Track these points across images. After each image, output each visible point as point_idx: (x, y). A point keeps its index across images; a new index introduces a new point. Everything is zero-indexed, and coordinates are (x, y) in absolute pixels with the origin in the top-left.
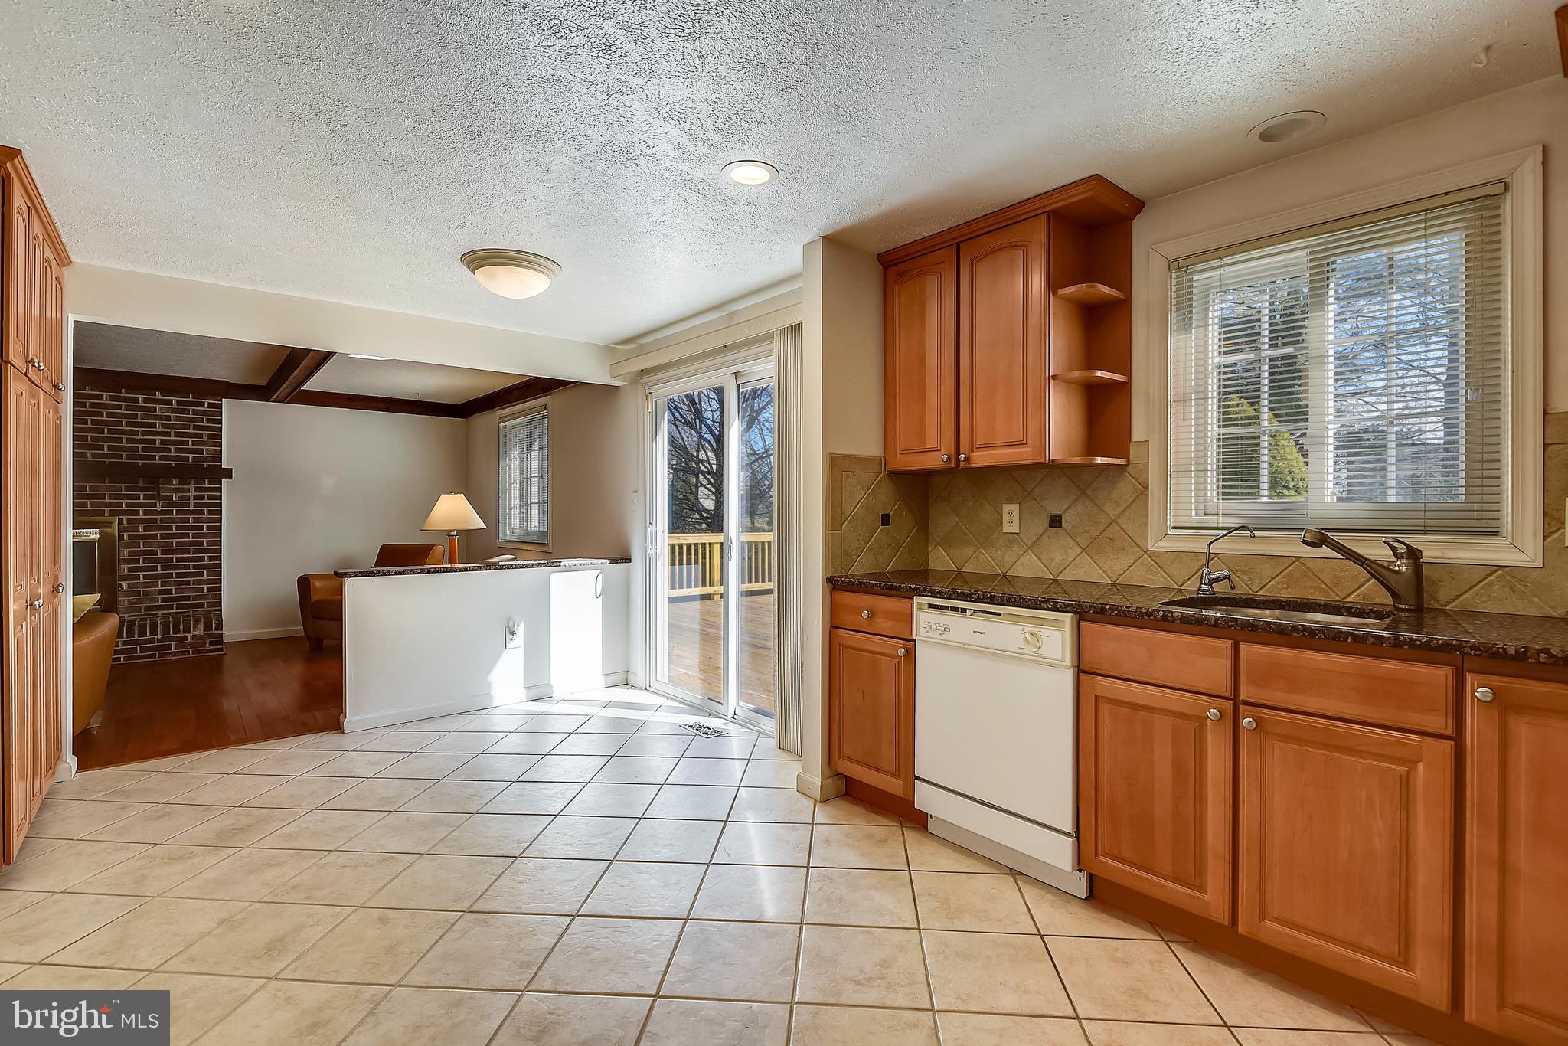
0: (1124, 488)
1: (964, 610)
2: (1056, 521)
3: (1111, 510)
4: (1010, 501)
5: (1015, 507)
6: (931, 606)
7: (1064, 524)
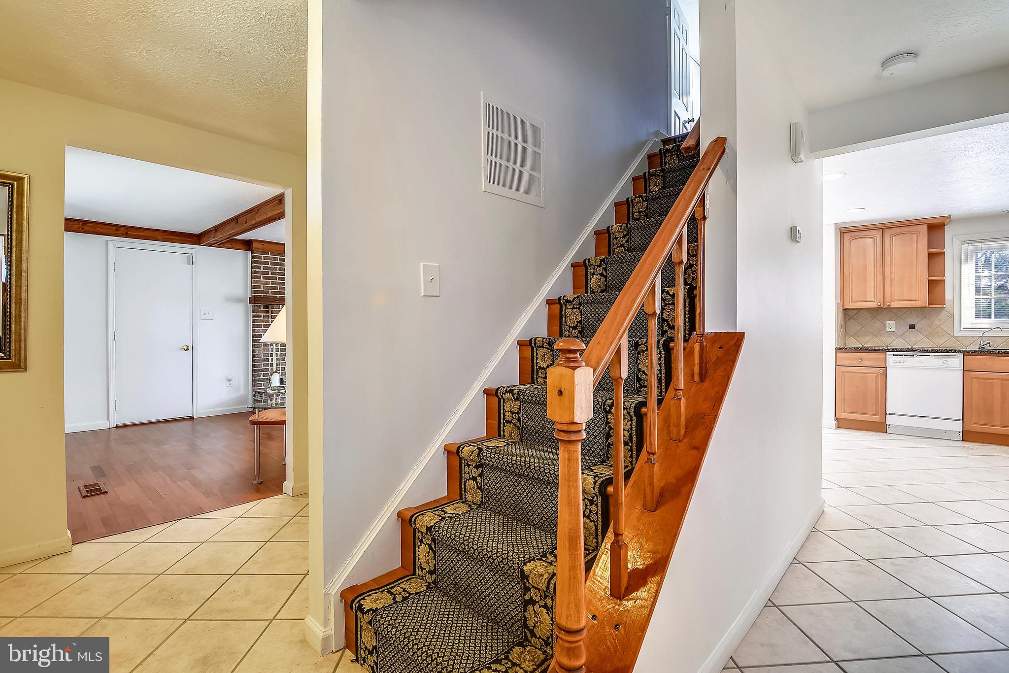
0: (943, 315)
1: (913, 355)
2: (912, 327)
3: (937, 322)
4: (890, 319)
5: (893, 322)
6: (893, 355)
7: (916, 328)
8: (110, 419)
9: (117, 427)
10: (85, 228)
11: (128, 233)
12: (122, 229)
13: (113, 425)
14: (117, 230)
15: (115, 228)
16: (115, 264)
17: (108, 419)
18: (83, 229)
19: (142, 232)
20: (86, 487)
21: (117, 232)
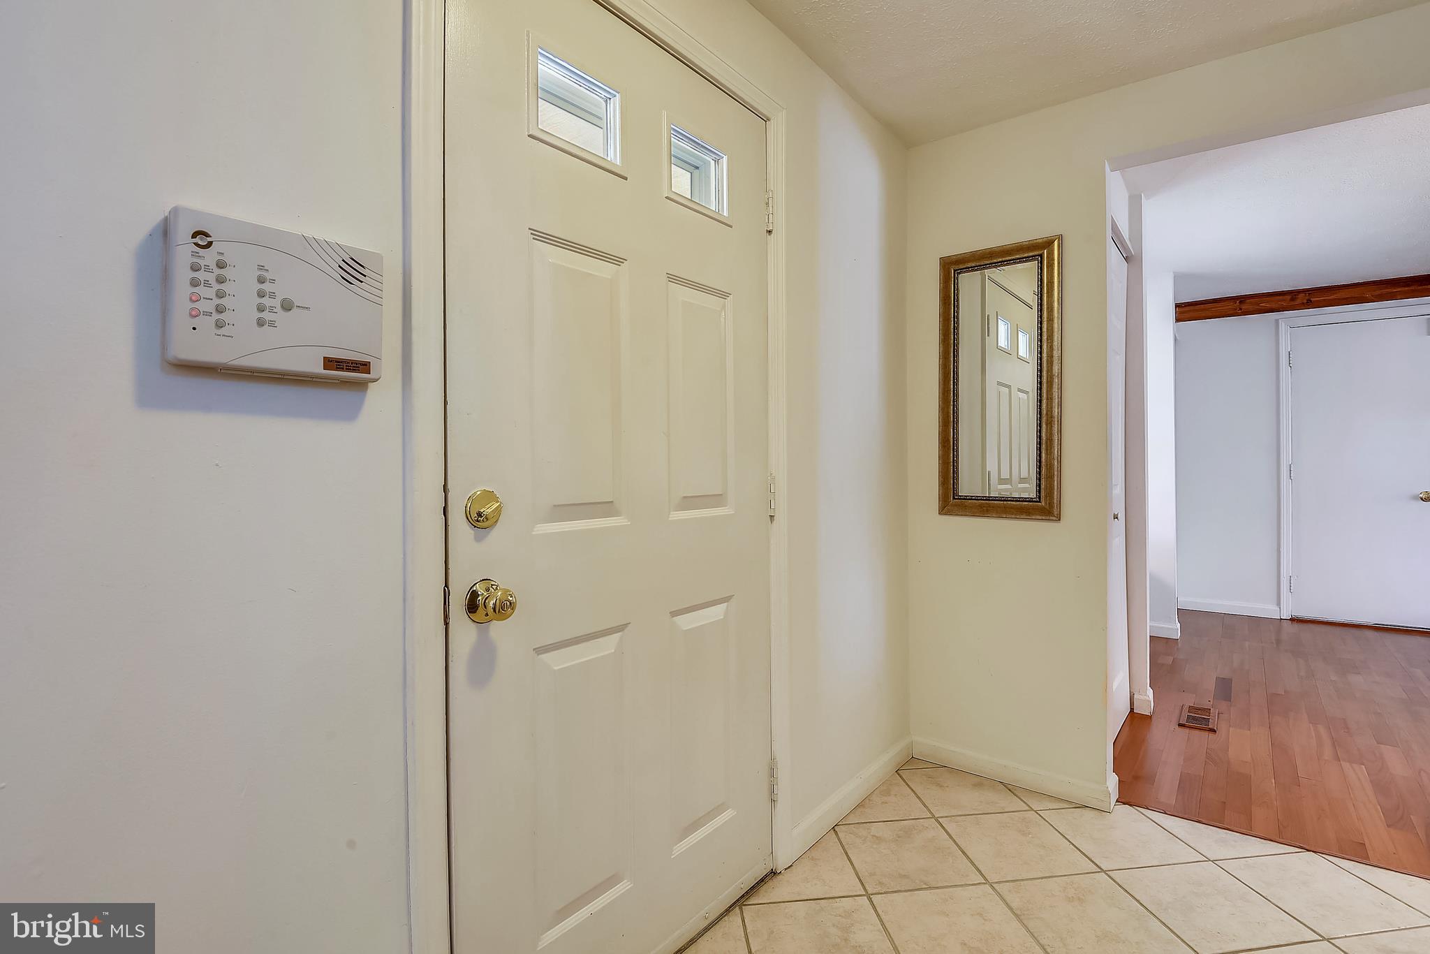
8: (1282, 605)
9: (1292, 620)
10: (1244, 307)
11: (1311, 301)
12: (1302, 295)
13: (1286, 615)
14: (1293, 299)
15: (1288, 297)
16: (1291, 356)
17: (1279, 604)
18: (1241, 309)
19: (1336, 293)
20: (1191, 709)
21: (1293, 303)
